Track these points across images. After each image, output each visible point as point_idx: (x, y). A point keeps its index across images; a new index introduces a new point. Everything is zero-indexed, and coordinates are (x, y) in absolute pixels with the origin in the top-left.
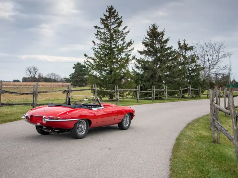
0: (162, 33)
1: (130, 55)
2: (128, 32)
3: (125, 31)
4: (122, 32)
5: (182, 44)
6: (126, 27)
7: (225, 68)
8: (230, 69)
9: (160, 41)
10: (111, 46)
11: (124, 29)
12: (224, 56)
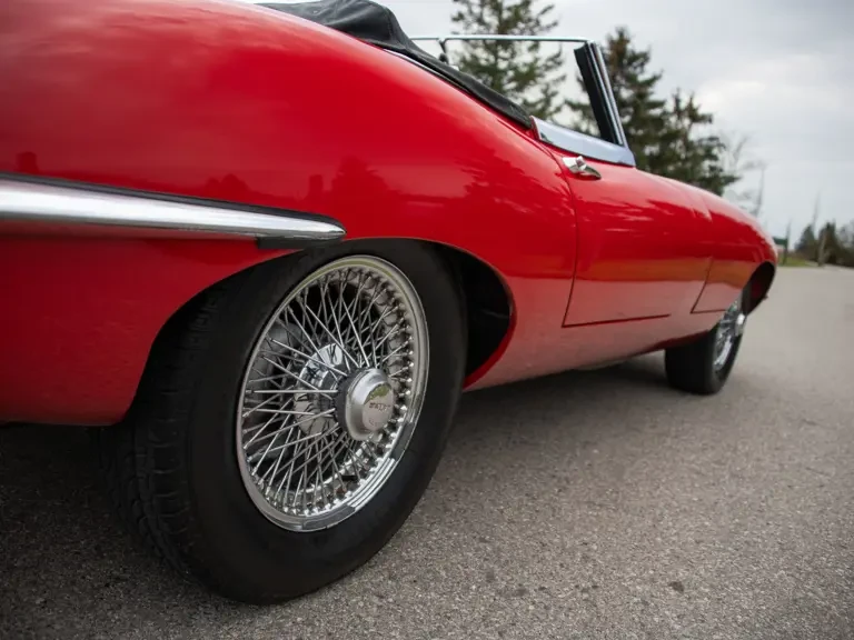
0: (643, 58)
1: (554, 94)
2: (555, 24)
3: (545, 20)
4: (538, 23)
5: (683, 105)
6: (550, 8)
7: (746, 196)
8: (759, 201)
9: (631, 81)
10: (496, 64)
11: (544, 11)
12: (750, 166)
